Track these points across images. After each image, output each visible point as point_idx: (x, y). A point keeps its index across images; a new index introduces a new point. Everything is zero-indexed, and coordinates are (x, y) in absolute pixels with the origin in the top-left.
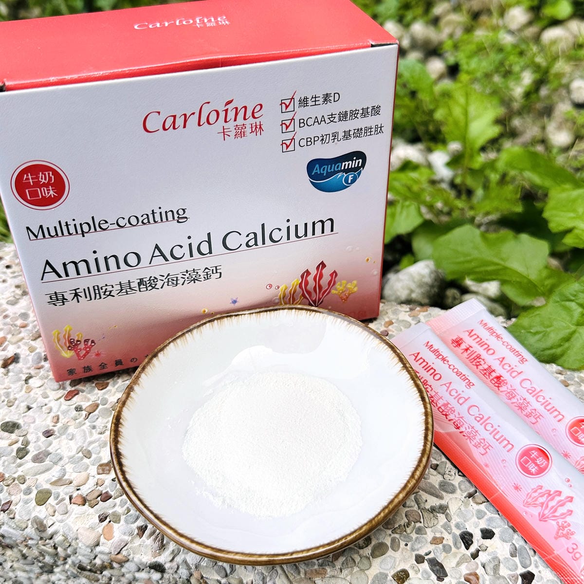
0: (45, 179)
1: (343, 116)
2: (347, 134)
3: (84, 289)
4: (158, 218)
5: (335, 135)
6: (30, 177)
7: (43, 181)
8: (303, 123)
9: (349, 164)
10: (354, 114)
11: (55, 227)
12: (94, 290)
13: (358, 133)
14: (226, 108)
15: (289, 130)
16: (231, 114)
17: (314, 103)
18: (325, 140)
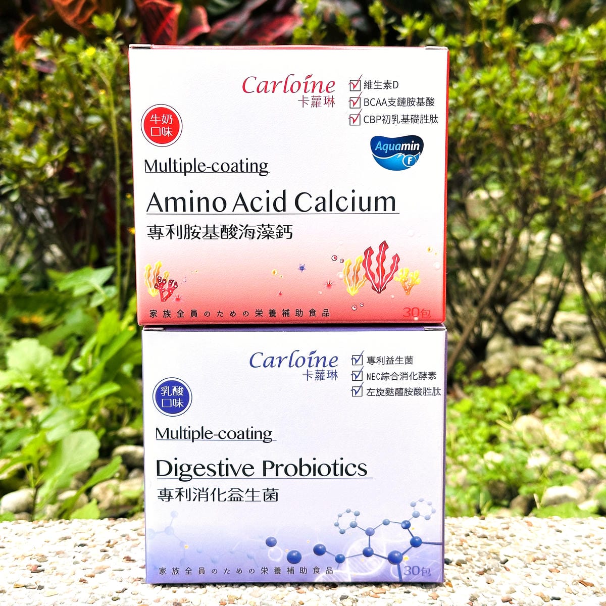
0: (166, 121)
1: (402, 102)
2: (406, 118)
3: (178, 227)
4: (244, 168)
5: (395, 117)
6: (156, 117)
7: (165, 122)
8: (368, 102)
9: (408, 146)
10: (411, 102)
11: (166, 163)
12: (186, 229)
13: (415, 119)
14: (306, 80)
15: (355, 106)
16: (310, 87)
17: (376, 87)
18: (386, 120)
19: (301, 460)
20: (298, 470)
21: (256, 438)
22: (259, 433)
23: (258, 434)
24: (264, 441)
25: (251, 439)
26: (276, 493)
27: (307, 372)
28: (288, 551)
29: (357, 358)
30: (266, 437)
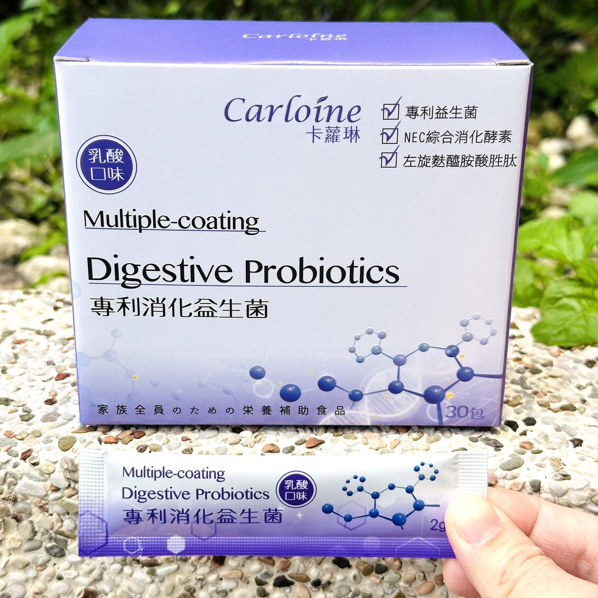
19: (301, 260)
20: (298, 274)
21: (234, 228)
22: (240, 220)
23: (238, 222)
24: (247, 232)
25: (227, 229)
26: (264, 306)
27: (314, 129)
28: (282, 385)
29: (391, 108)
30: (250, 227)
